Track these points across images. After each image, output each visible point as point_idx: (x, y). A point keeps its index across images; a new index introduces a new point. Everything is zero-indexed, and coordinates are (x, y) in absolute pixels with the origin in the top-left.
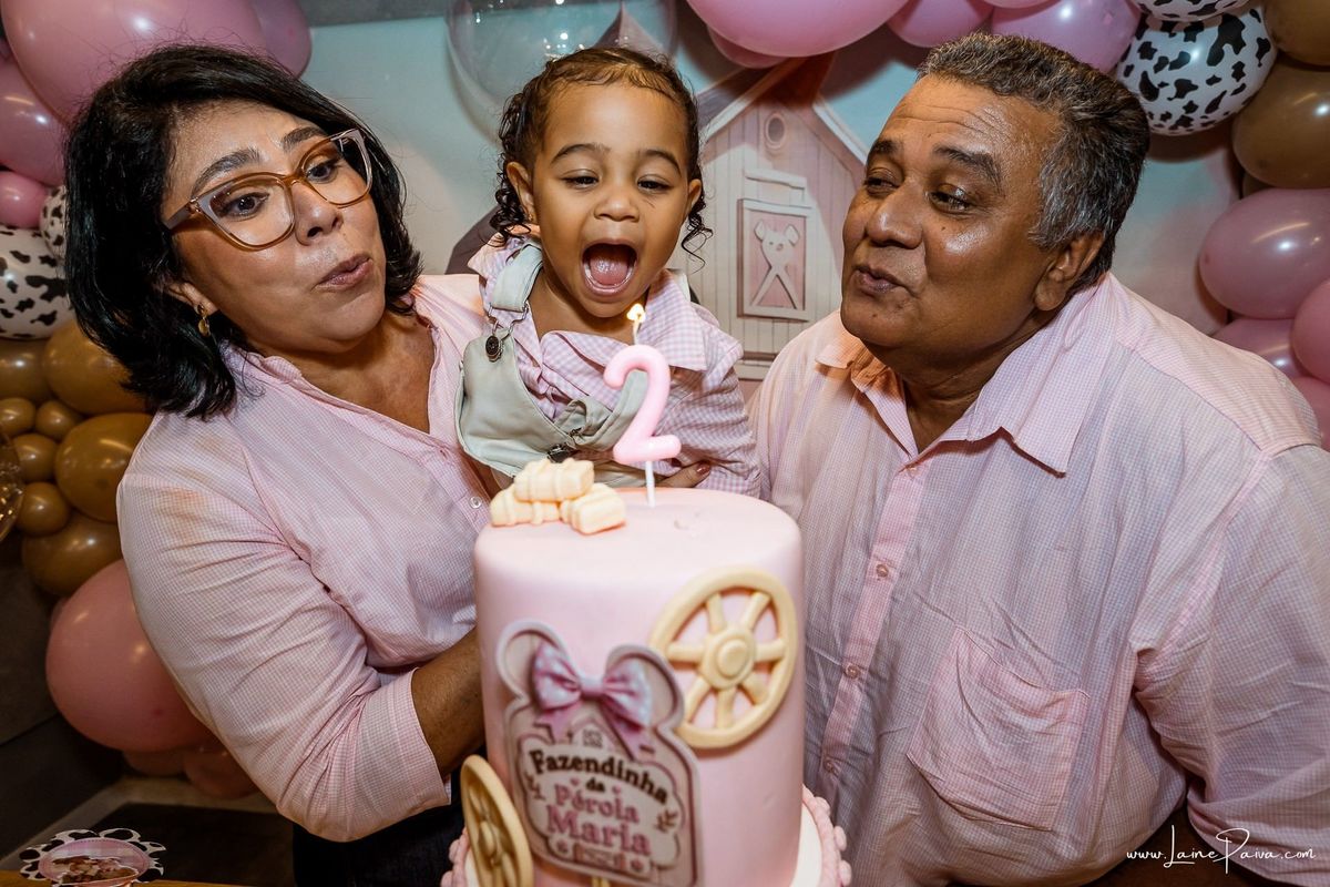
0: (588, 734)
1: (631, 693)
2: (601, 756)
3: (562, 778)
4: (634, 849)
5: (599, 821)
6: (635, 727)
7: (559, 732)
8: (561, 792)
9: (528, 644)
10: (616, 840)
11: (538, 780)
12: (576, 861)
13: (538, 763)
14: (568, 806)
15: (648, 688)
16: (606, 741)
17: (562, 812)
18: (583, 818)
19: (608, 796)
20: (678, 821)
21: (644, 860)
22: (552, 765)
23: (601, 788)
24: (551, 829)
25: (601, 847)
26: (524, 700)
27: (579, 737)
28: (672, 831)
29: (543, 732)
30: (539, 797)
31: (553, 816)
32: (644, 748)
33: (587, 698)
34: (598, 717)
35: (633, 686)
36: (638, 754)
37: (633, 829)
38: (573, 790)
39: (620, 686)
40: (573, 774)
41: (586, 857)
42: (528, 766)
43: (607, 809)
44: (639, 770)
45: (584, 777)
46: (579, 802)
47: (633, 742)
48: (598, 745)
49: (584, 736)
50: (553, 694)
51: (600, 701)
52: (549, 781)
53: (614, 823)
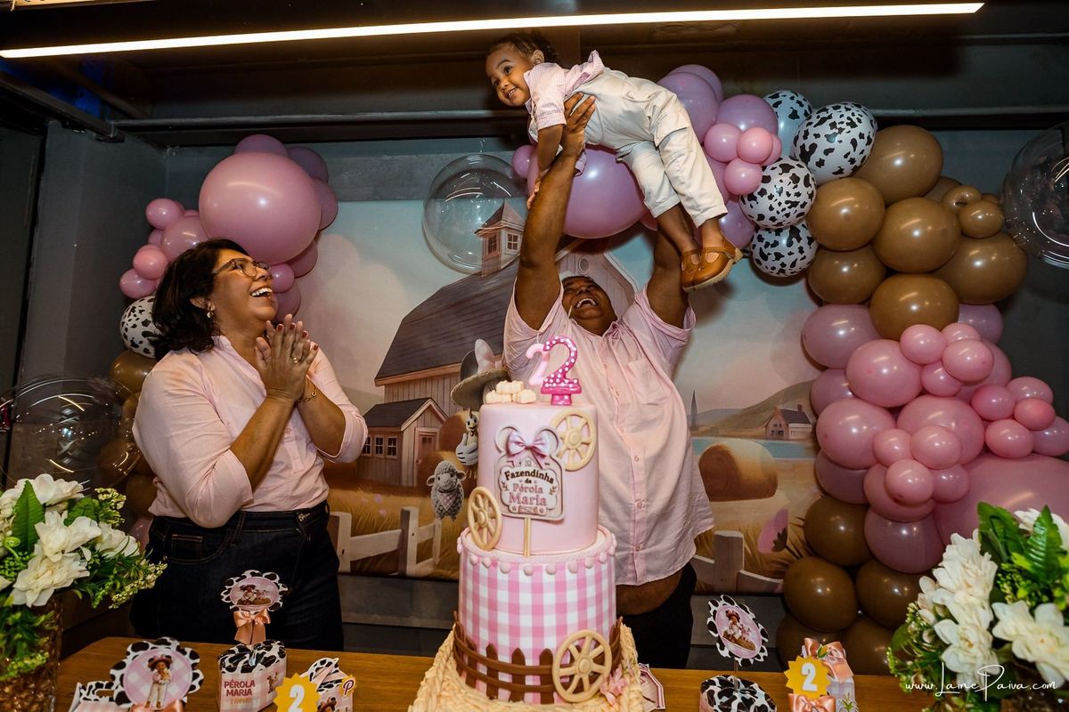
0: (527, 462)
1: (542, 444)
2: (531, 469)
3: (516, 480)
4: (541, 504)
5: (529, 495)
6: (543, 456)
7: (516, 462)
8: (516, 486)
9: (507, 432)
10: (535, 502)
11: (507, 483)
12: (520, 513)
13: (507, 476)
14: (518, 490)
15: (548, 441)
16: (533, 463)
17: (515, 494)
18: (523, 494)
19: (533, 485)
20: (556, 490)
21: (544, 508)
22: (513, 476)
23: (530, 482)
24: (510, 502)
25: (529, 505)
26: (504, 452)
27: (523, 463)
28: (554, 494)
29: (510, 464)
30: (507, 490)
31: (512, 497)
32: (546, 464)
33: (527, 448)
34: (531, 455)
35: (543, 441)
36: (544, 466)
37: (541, 496)
38: (520, 484)
39: (538, 442)
40: (520, 478)
41: (523, 511)
42: (503, 478)
43: (532, 489)
44: (544, 472)
45: (524, 478)
46: (522, 489)
47: (542, 462)
48: (530, 465)
49: (525, 462)
50: (514, 448)
51: (532, 449)
52: (511, 483)
53: (534, 495)
